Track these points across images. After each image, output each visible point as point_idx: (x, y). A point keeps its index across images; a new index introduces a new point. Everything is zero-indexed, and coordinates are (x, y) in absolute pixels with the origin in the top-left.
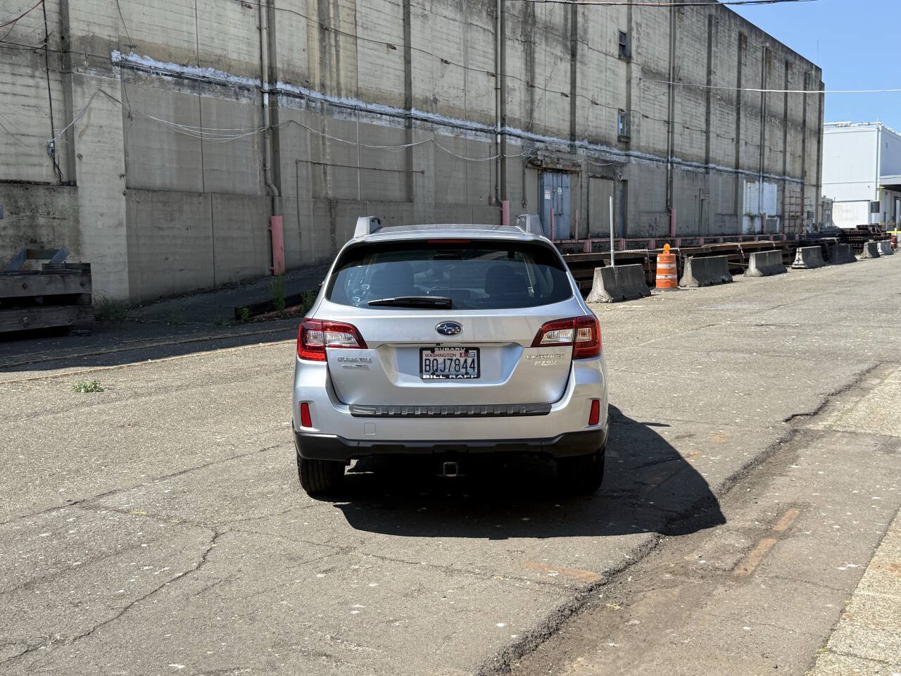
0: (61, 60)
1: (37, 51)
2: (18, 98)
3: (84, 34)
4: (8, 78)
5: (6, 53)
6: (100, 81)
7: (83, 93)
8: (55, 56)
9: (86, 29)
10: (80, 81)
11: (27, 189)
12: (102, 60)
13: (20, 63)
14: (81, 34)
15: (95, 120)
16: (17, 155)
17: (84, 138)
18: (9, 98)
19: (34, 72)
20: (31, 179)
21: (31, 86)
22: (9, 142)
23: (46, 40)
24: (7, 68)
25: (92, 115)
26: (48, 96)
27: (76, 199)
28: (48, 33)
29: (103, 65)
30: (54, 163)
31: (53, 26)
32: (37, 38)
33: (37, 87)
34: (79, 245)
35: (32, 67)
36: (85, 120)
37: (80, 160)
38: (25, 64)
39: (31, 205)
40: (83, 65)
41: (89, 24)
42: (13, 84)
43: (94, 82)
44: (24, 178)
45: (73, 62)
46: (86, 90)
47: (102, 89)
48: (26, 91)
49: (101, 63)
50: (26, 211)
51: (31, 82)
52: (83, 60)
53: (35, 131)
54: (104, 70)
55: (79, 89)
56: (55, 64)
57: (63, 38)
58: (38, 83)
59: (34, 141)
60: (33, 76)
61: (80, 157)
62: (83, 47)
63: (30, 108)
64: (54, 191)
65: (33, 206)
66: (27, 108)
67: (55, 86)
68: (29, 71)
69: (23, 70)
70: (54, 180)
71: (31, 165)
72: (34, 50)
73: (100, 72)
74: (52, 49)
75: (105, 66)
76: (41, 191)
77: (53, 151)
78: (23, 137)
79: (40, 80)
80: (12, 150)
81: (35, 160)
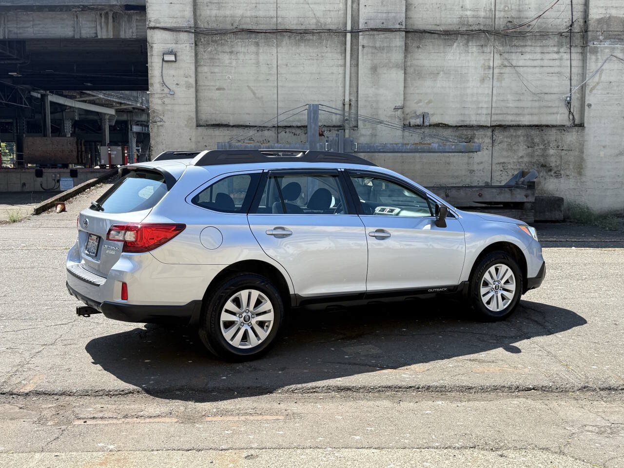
0: (583, 38)
1: (563, 34)
2: (545, 68)
3: (602, 16)
4: (539, 56)
5: (538, 39)
6: (614, 49)
7: (597, 59)
8: (578, 35)
9: (604, 12)
10: (595, 51)
11: (542, 130)
12: (617, 33)
13: (548, 44)
14: (598, 17)
15: (604, 78)
16: (540, 108)
17: (595, 92)
18: (537, 69)
19: (559, 49)
20: (549, 123)
21: (556, 59)
22: (535, 99)
23: (571, 26)
24: (538, 50)
25: (603, 75)
26: (569, 65)
27: (583, 136)
28: (573, 21)
29: (617, 37)
30: (570, 111)
31: (578, 15)
32: (564, 25)
33: (561, 59)
34: (582, 169)
35: (558, 46)
36: (596, 79)
37: (589, 108)
38: (552, 45)
39: (544, 141)
40: (598, 39)
41: (607, 8)
42: (542, 59)
43: (607, 50)
44: (544, 123)
45: (590, 38)
46: (599, 57)
47: (615, 54)
48: (551, 63)
49: (616, 35)
50: (540, 145)
51: (556, 56)
52: (599, 35)
53: (556, 90)
54: (617, 40)
55: (593, 57)
56: (577, 41)
57: (585, 22)
58: (562, 56)
59: (554, 97)
60: (558, 52)
61: (589, 105)
62: (599, 26)
63: (553, 75)
64: (564, 131)
65: (546, 142)
66: (551, 75)
67: (576, 57)
68: (556, 49)
69: (551, 49)
70: (568, 123)
71: (551, 114)
72: (561, 34)
73: (614, 42)
74: (576, 31)
75: (619, 37)
76: (554, 131)
77: (569, 103)
78: (546, 95)
79: (563, 54)
80: (537, 104)
81: (555, 110)
